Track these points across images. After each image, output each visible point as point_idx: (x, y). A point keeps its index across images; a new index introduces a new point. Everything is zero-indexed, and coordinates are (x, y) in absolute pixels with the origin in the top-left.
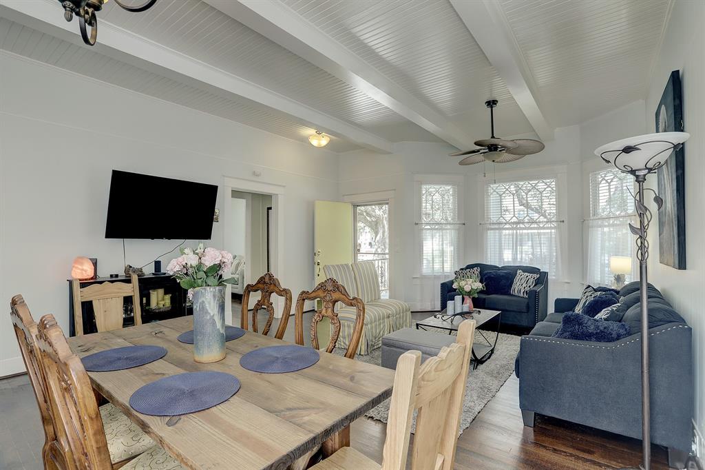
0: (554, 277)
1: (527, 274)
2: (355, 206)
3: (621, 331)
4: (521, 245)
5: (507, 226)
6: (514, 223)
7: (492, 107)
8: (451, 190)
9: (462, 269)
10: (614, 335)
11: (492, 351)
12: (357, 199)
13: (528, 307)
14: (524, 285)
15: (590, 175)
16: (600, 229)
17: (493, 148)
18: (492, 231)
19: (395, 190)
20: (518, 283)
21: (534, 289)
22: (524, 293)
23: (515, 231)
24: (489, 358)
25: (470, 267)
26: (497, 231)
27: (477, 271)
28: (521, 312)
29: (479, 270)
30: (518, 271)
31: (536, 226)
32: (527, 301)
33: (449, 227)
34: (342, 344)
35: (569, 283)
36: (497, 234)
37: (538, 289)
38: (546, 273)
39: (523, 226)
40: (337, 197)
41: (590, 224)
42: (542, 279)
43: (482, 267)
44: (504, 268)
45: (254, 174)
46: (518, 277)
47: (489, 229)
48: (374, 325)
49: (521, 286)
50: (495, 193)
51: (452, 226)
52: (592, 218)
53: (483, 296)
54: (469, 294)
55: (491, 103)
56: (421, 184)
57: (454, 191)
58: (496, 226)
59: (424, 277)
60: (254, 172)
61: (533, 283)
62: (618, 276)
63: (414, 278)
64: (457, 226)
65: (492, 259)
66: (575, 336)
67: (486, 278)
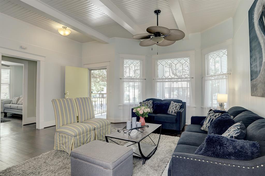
0: (189, 105)
1: (176, 103)
2: (90, 70)
3: (254, 149)
4: (173, 92)
5: (167, 80)
6: (170, 79)
7: (157, 15)
8: (139, 62)
9: (144, 101)
10: (249, 154)
11: (156, 149)
12: (91, 66)
13: (176, 120)
14: (175, 109)
15: (206, 56)
16: (210, 81)
17: (158, 34)
18: (159, 83)
19: (110, 61)
20: (171, 108)
21: (180, 111)
22: (174, 113)
23: (170, 83)
24: (154, 154)
25: (148, 100)
26: (162, 83)
27: (151, 102)
28: (173, 123)
29: (152, 102)
30: (172, 102)
31: (180, 80)
32: (176, 117)
33: (137, 80)
34: (62, 148)
35: (196, 107)
36: (162, 84)
37: (182, 111)
38: (185, 103)
39: (174, 80)
40: (80, 65)
41: (206, 79)
42: (183, 105)
43: (154, 100)
44: (164, 100)
45: (21, 47)
46: (171, 105)
47: (158, 82)
48: (82, 136)
49: (173, 109)
50: (160, 64)
51: (140, 80)
52: (206, 76)
53: (154, 115)
54: (142, 115)
55: (157, 12)
56: (123, 59)
57: (141, 63)
58: (161, 80)
59: (124, 105)
60: (21, 46)
61: (179, 108)
62: (221, 104)
63: (119, 106)
64: (142, 80)
65: (159, 96)
66: (217, 155)
67: (155, 106)
